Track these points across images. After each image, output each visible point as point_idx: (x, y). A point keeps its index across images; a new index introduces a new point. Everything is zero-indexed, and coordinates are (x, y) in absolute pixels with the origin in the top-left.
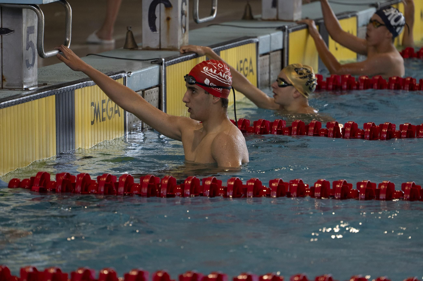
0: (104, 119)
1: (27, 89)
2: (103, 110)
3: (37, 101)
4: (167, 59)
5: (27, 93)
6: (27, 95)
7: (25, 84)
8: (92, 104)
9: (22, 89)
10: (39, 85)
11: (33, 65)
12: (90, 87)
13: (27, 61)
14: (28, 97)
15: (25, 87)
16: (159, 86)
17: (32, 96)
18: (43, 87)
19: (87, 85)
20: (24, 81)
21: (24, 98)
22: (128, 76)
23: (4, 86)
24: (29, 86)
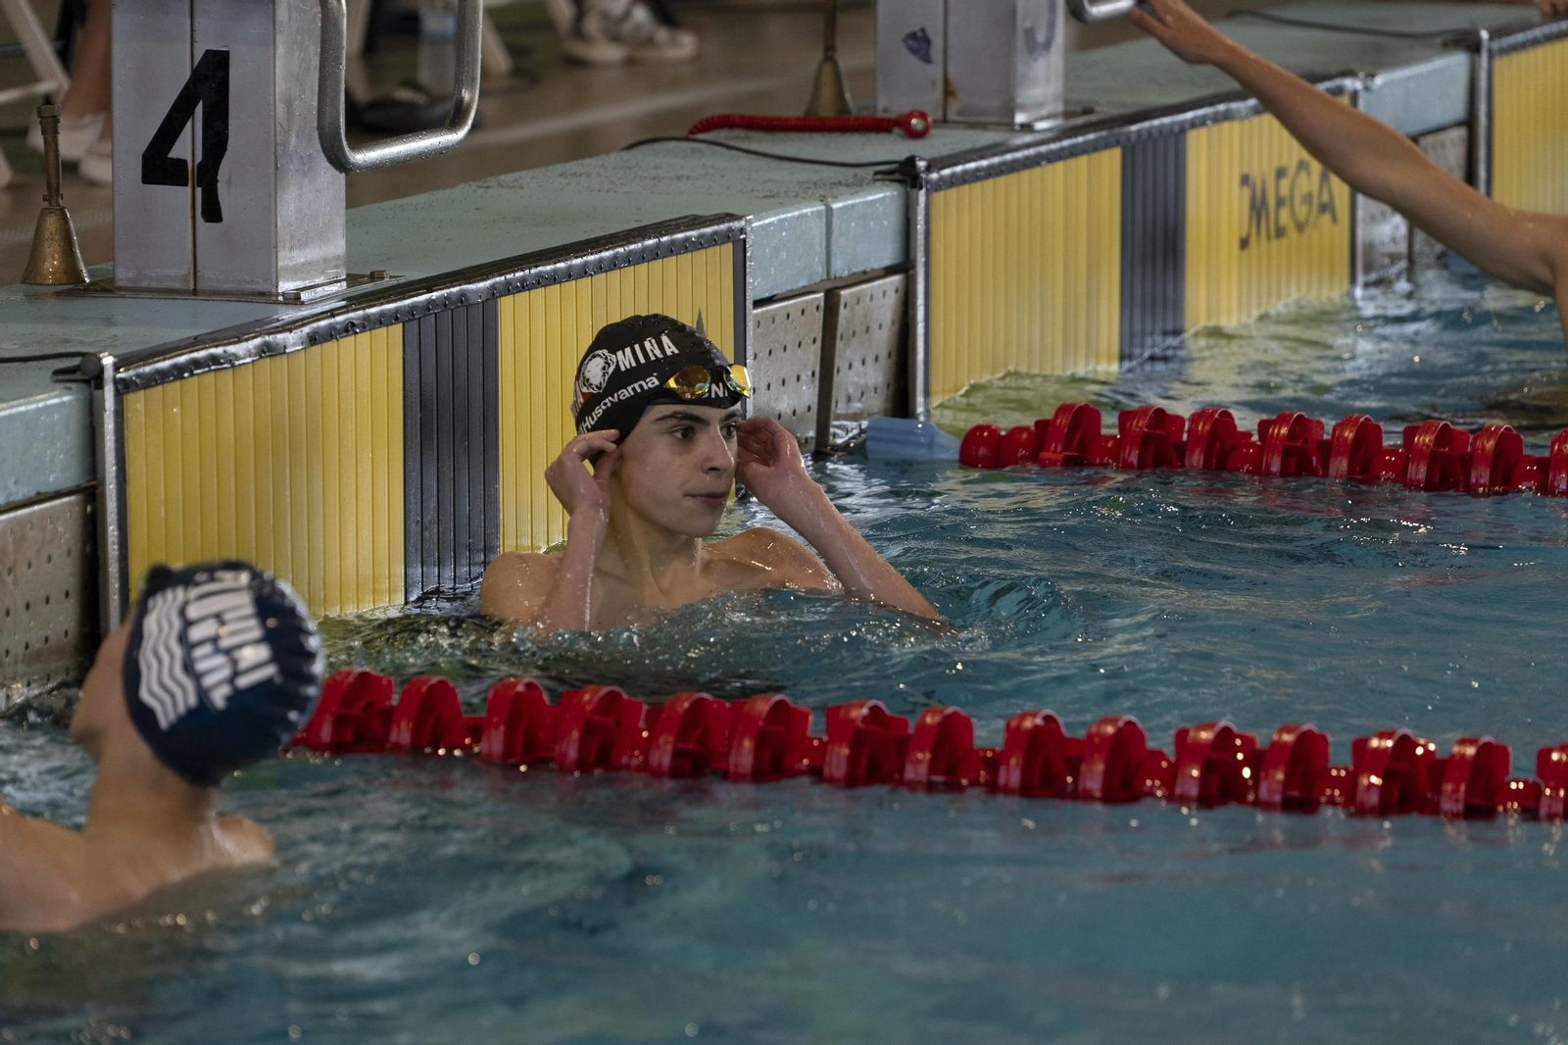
0: (1280, 232)
1: (1027, 127)
2: (1280, 202)
3: (1060, 166)
4: (1495, 34)
5: (1028, 138)
6: (1028, 146)
7: (1023, 108)
8: (1245, 180)
9: (1010, 126)
10: (1067, 115)
11: (1047, 45)
12: (1236, 125)
13: (1030, 33)
14: (1031, 152)
15: (1020, 118)
16: (1469, 122)
17: (1043, 149)
18: (1081, 120)
19: (1227, 116)
20: (1019, 100)
21: (1019, 155)
22: (1367, 89)
23: (952, 115)
24: (1034, 114)
